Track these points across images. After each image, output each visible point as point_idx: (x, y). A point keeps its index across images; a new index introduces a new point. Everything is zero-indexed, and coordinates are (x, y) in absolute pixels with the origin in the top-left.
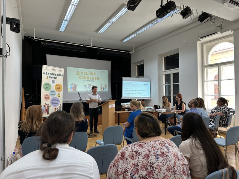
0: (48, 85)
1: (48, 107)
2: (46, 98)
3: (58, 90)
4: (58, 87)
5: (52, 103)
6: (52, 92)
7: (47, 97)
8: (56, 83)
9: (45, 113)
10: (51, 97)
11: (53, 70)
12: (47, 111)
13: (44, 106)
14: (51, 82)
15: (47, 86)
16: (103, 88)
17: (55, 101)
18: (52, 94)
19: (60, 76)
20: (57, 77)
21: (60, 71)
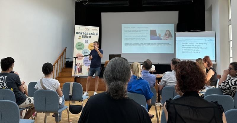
0: (81, 45)
1: (81, 66)
5: (85, 63)
6: (85, 52)
8: (89, 42)
9: (77, 72)
11: (86, 30)
12: (80, 70)
13: (77, 65)
17: (88, 61)
19: (95, 35)
20: (91, 36)
21: (95, 30)
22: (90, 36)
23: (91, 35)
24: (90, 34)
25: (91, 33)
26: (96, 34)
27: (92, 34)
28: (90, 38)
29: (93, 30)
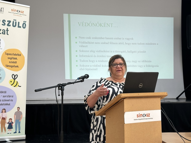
3: (12, 67)
4: (11, 59)
8: (4, 46)
17: (1, 98)
19: (19, 27)
20: (7, 30)
21: (18, 13)
22: (5, 28)
23: (8, 25)
24: (7, 23)
25: (10, 22)
26: (21, 25)
27: (11, 24)
28: (5, 34)
29: (13, 12)
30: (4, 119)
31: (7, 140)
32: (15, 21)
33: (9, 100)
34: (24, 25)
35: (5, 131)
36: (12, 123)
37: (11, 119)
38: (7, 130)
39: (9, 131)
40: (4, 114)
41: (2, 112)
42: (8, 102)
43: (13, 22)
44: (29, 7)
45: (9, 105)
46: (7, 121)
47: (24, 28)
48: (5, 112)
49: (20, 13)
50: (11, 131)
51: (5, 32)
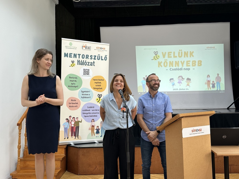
0: (75, 79)
1: (77, 123)
2: (71, 105)
3: (98, 89)
4: (97, 83)
5: (86, 115)
6: (84, 93)
7: (74, 102)
8: (92, 74)
9: (70, 134)
10: (83, 103)
11: (84, 48)
12: (74, 130)
13: (68, 122)
14: (82, 72)
15: (72, 81)
16: (211, 82)
17: (91, 112)
18: (84, 97)
19: (102, 60)
21: (101, 49)
23: (94, 59)
24: (93, 57)
26: (103, 58)
27: (96, 58)
28: (92, 65)
29: (98, 49)
30: (93, 126)
31: (96, 142)
32: (99, 56)
33: (96, 113)
34: (106, 58)
35: (94, 135)
36: (99, 129)
37: (98, 126)
38: (96, 134)
39: (97, 135)
40: (93, 123)
41: (92, 122)
42: (96, 115)
43: (98, 56)
44: (109, 44)
45: (97, 116)
46: (96, 128)
47: (106, 60)
48: (94, 121)
49: (102, 49)
50: (98, 135)
51: (92, 64)
